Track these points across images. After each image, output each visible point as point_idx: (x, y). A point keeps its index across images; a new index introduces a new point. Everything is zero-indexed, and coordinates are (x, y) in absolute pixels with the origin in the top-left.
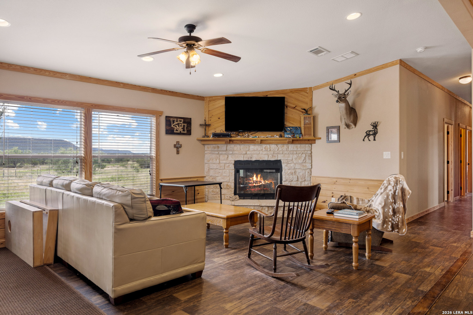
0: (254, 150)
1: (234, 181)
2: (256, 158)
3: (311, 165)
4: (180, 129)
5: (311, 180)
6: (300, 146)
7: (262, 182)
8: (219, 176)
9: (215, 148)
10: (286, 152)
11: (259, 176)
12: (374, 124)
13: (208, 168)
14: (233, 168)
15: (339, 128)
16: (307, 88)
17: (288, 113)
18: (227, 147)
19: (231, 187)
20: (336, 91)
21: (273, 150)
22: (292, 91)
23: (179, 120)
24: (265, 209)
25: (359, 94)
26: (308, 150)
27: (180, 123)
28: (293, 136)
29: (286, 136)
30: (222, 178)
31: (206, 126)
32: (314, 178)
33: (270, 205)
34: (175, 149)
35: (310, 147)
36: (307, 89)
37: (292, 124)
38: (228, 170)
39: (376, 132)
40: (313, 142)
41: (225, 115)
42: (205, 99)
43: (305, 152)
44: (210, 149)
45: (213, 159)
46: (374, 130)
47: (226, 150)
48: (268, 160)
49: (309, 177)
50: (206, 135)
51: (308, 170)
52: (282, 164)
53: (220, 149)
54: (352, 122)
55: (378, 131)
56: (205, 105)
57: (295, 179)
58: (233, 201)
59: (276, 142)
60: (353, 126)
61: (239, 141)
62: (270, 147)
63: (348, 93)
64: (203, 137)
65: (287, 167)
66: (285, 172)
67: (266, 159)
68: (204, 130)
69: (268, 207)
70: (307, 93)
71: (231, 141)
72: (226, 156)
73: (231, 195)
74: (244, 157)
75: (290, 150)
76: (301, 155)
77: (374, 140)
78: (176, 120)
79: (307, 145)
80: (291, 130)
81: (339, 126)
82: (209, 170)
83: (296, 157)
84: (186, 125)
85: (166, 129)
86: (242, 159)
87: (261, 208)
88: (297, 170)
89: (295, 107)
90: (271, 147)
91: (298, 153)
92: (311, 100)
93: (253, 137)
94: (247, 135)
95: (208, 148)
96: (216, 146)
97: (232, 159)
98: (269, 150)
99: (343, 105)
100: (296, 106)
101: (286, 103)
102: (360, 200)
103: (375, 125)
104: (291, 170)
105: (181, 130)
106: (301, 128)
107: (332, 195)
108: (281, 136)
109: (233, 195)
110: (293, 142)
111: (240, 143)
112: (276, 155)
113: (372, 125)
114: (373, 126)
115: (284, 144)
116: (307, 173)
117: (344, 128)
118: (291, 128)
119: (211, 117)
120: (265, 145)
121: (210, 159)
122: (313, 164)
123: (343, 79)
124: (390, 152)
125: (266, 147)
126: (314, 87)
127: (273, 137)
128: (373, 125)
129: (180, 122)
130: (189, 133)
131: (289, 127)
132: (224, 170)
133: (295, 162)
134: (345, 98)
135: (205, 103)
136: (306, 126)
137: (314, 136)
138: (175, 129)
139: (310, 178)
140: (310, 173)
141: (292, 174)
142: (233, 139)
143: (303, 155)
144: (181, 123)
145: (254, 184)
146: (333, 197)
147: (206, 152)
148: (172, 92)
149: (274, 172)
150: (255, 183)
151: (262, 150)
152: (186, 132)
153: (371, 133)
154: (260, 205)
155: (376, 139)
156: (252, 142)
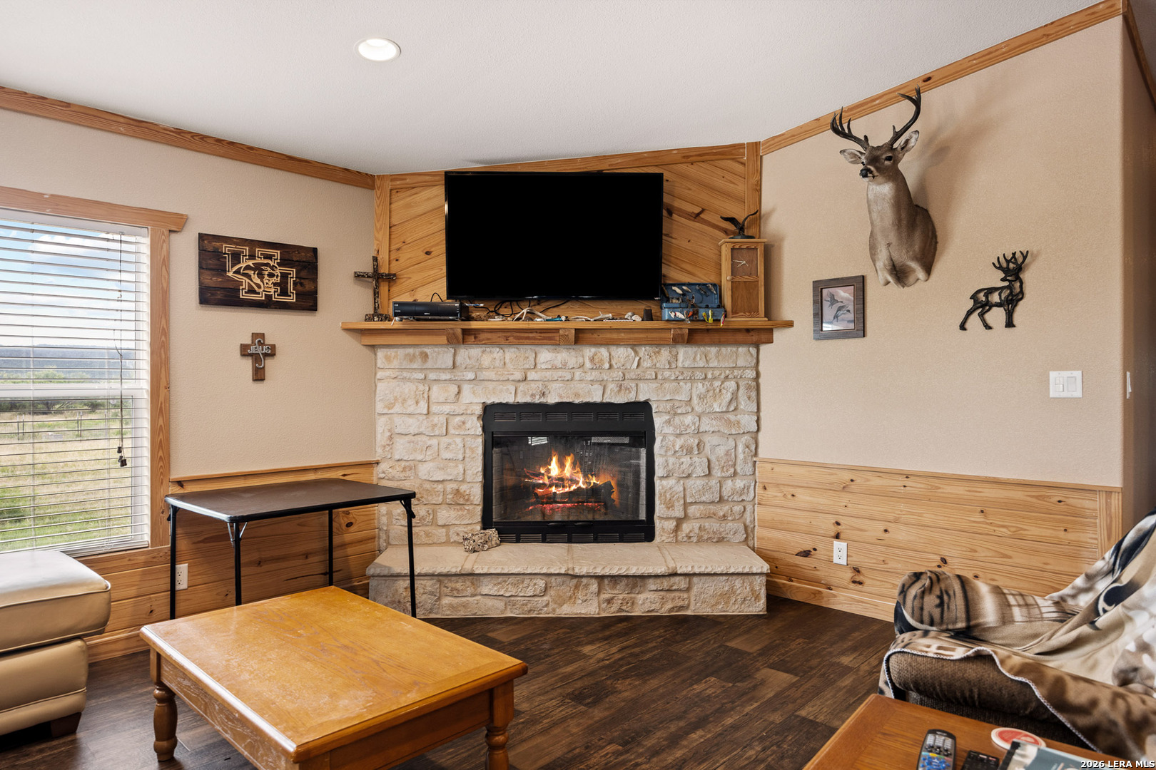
0: (555, 368)
1: (480, 478)
2: (561, 397)
3: (756, 418)
4: (267, 287)
5: (757, 472)
6: (718, 352)
7: (577, 482)
8: (428, 458)
9: (412, 359)
10: (667, 374)
11: (569, 461)
12: (1008, 262)
13: (389, 431)
14: (479, 431)
15: (859, 284)
16: (741, 146)
17: (674, 236)
18: (455, 355)
19: (472, 498)
20: (856, 140)
21: (619, 365)
22: (688, 157)
23: (259, 251)
24: (587, 586)
25: (940, 151)
26: (746, 368)
27: (267, 265)
28: (694, 317)
29: (667, 314)
30: (440, 469)
31: (378, 278)
32: (769, 466)
33: (607, 572)
34: (248, 364)
35: (751, 355)
36: (741, 150)
37: (691, 273)
38: (458, 440)
39: (1017, 295)
40: (764, 337)
41: (445, 242)
42: (378, 182)
43: (736, 373)
44: (395, 364)
45: (405, 400)
46: (1010, 287)
47: (454, 366)
48: (604, 401)
49: (750, 465)
50: (380, 311)
51: (747, 437)
52: (654, 414)
53: (429, 364)
54: (915, 258)
55: (1027, 289)
56: (378, 206)
57: (701, 470)
58: (475, 551)
59: (634, 339)
60: (920, 274)
61: (500, 334)
62: (610, 355)
63: (907, 142)
64: (366, 320)
65: (671, 428)
66: (664, 443)
67: (596, 398)
68: (370, 293)
69: (600, 578)
70: (743, 164)
71: (470, 335)
72: (454, 389)
73: (470, 528)
74: (519, 391)
75: (680, 365)
76: (722, 383)
77: (1010, 324)
78: (246, 250)
79: (742, 350)
80: (683, 295)
81: (863, 277)
82: (391, 438)
83: (703, 390)
84: (293, 272)
85: (201, 283)
86: (510, 399)
87: (575, 581)
88: (706, 438)
89: (698, 214)
90: (613, 353)
91: (710, 376)
92: (758, 189)
93: (547, 320)
94: (525, 311)
95: (388, 358)
96: (418, 351)
97: (476, 400)
98: (607, 366)
99: (885, 189)
100: (703, 211)
101: (666, 199)
102: (1012, 600)
103: (1011, 266)
104: (687, 437)
105: (273, 290)
106: (720, 287)
107: (833, 530)
108: (648, 316)
109: (478, 527)
110: (692, 337)
111: (502, 341)
112: (633, 385)
113: (1000, 268)
114: (1006, 271)
115: (659, 344)
116: (740, 448)
117: (882, 282)
118: (684, 288)
119: (398, 249)
120: (593, 350)
121: (396, 399)
122: (762, 414)
123: (877, 102)
124: (1078, 374)
125: (595, 354)
126: (767, 141)
127: (621, 319)
128: (1004, 265)
129: (266, 261)
130: (308, 302)
131: (680, 285)
132: (445, 440)
133: (698, 409)
134: (894, 159)
135: (378, 198)
136: (738, 279)
137: (768, 314)
138: (244, 286)
139: (754, 466)
140: (753, 448)
141: (689, 451)
142: (474, 325)
143: (727, 384)
144: (272, 263)
145: (554, 489)
146: (837, 537)
147: (380, 374)
148: (232, 143)
149: (626, 444)
150: (557, 486)
151: (582, 366)
152: (293, 299)
153: (995, 298)
154: (570, 572)
155: (1015, 322)
156: (544, 338)
